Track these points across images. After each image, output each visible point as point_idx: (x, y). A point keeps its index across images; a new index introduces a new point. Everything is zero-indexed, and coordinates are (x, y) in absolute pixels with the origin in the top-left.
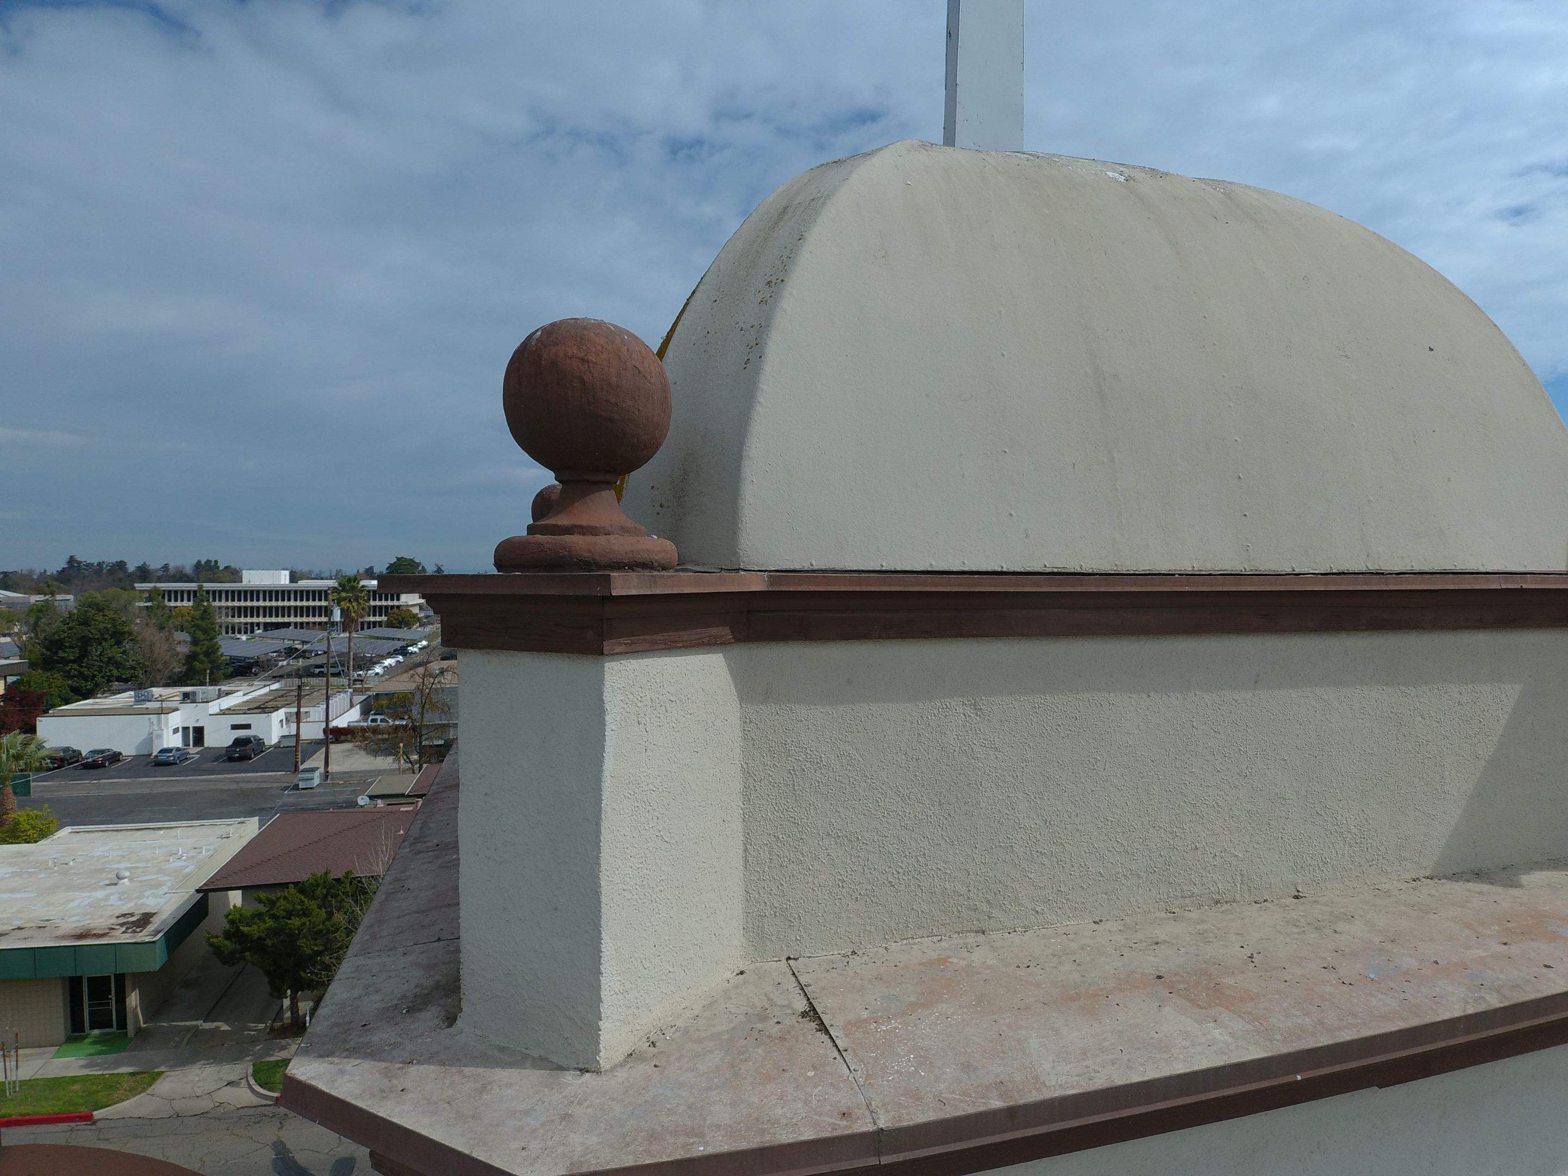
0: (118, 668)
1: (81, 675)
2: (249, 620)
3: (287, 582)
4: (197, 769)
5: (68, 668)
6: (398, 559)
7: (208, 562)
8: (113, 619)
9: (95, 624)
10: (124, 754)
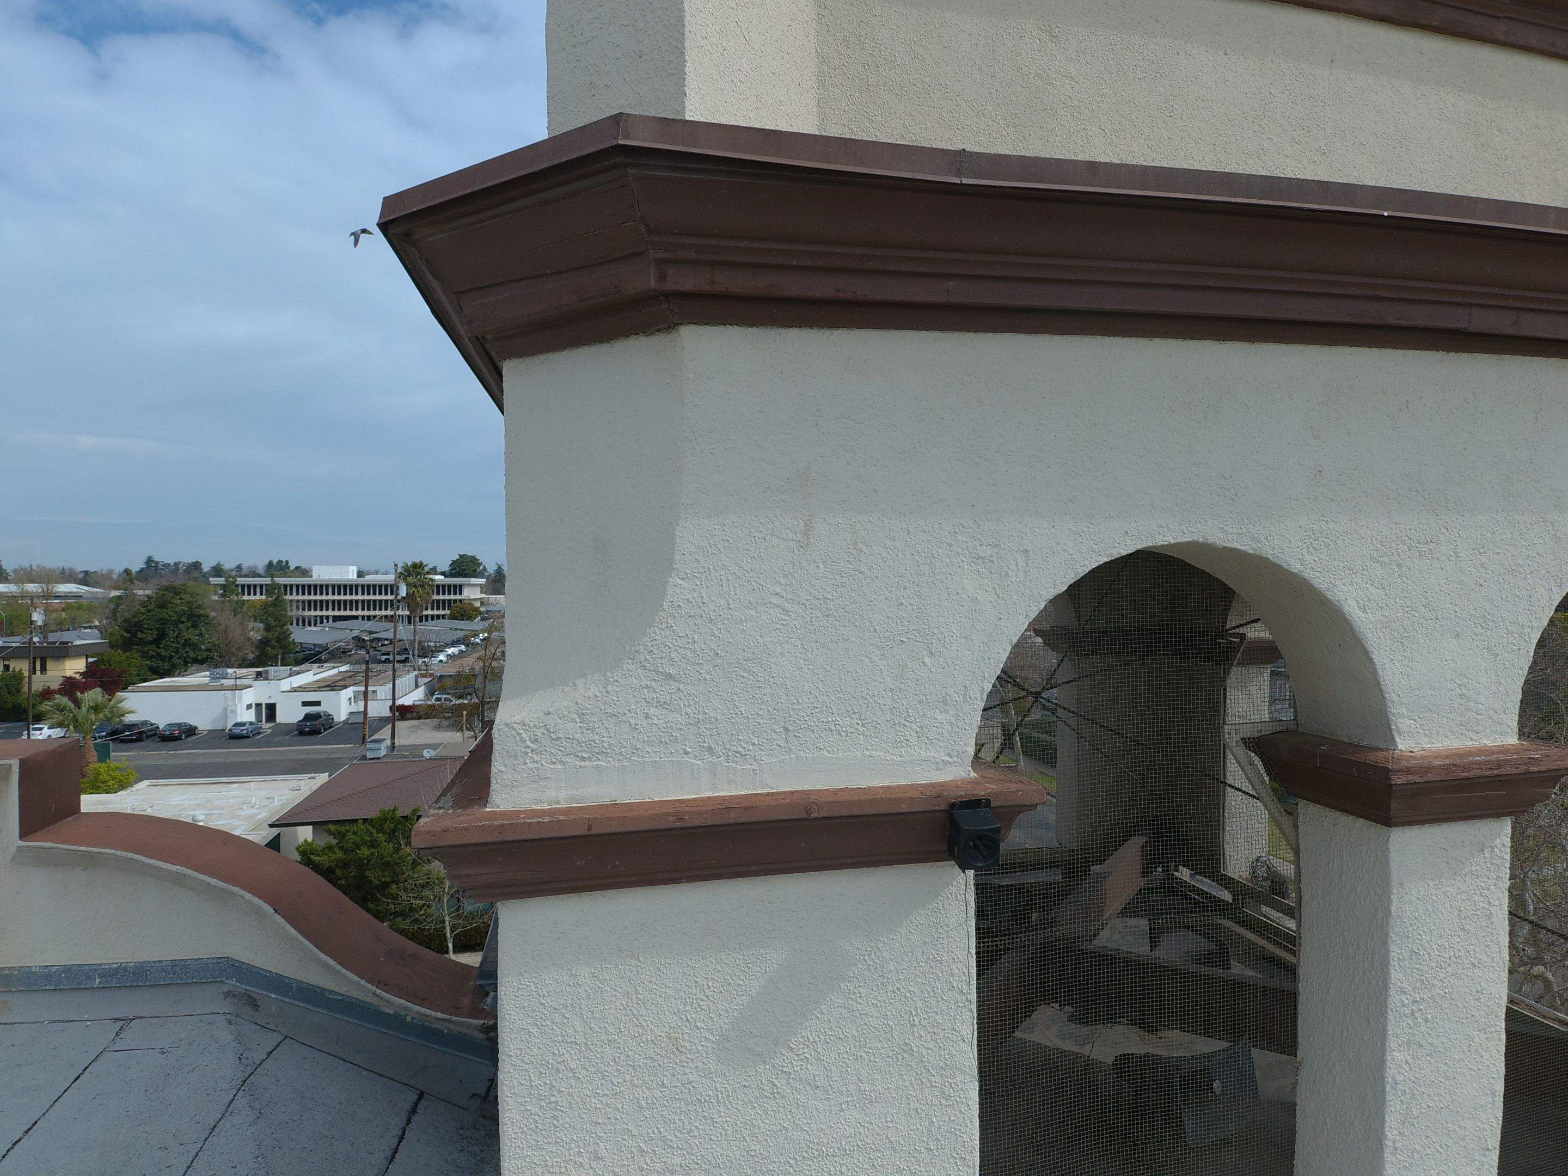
0: (194, 650)
1: (159, 656)
2: (318, 613)
3: (355, 577)
4: (269, 741)
5: (146, 649)
6: (461, 556)
7: (280, 562)
8: (189, 602)
9: (172, 607)
10: (199, 729)
